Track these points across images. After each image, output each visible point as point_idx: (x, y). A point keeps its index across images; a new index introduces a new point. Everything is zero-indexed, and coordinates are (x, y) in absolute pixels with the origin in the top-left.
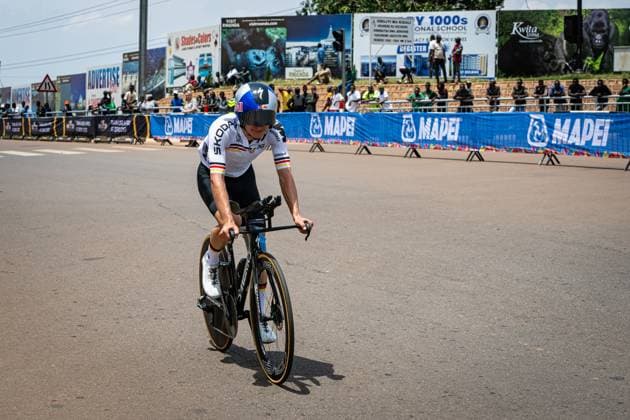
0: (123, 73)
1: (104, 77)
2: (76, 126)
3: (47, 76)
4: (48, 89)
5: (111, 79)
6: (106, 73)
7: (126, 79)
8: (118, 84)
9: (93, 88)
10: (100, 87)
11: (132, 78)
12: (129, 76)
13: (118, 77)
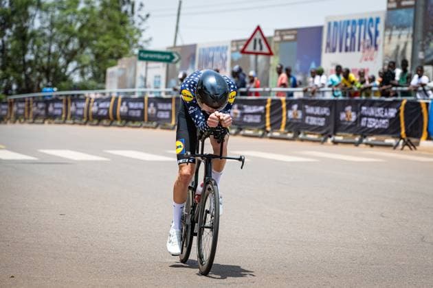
0: (388, 27)
1: (353, 35)
2: (305, 115)
3: (258, 28)
4: (258, 50)
5: (365, 38)
6: (358, 27)
7: (390, 38)
8: (376, 46)
9: (334, 50)
10: (346, 50)
11: (402, 37)
12: (396, 33)
13: (377, 33)
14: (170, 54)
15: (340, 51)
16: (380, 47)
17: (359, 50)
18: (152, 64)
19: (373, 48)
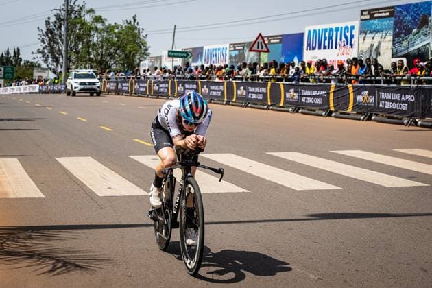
0: (361, 32)
1: (330, 38)
3: (260, 35)
4: (260, 49)
5: (341, 40)
6: (335, 33)
7: (364, 40)
8: (351, 45)
9: (314, 48)
10: (325, 48)
11: (375, 38)
12: (369, 36)
13: (352, 37)
14: (186, 53)
15: (320, 48)
16: (355, 46)
17: (336, 48)
18: (175, 59)
19: (349, 46)
